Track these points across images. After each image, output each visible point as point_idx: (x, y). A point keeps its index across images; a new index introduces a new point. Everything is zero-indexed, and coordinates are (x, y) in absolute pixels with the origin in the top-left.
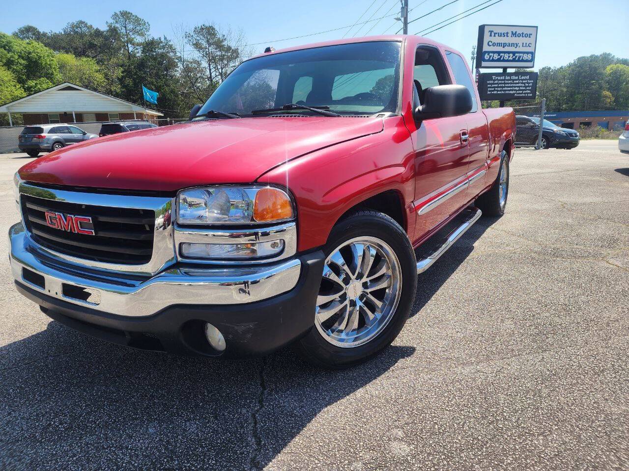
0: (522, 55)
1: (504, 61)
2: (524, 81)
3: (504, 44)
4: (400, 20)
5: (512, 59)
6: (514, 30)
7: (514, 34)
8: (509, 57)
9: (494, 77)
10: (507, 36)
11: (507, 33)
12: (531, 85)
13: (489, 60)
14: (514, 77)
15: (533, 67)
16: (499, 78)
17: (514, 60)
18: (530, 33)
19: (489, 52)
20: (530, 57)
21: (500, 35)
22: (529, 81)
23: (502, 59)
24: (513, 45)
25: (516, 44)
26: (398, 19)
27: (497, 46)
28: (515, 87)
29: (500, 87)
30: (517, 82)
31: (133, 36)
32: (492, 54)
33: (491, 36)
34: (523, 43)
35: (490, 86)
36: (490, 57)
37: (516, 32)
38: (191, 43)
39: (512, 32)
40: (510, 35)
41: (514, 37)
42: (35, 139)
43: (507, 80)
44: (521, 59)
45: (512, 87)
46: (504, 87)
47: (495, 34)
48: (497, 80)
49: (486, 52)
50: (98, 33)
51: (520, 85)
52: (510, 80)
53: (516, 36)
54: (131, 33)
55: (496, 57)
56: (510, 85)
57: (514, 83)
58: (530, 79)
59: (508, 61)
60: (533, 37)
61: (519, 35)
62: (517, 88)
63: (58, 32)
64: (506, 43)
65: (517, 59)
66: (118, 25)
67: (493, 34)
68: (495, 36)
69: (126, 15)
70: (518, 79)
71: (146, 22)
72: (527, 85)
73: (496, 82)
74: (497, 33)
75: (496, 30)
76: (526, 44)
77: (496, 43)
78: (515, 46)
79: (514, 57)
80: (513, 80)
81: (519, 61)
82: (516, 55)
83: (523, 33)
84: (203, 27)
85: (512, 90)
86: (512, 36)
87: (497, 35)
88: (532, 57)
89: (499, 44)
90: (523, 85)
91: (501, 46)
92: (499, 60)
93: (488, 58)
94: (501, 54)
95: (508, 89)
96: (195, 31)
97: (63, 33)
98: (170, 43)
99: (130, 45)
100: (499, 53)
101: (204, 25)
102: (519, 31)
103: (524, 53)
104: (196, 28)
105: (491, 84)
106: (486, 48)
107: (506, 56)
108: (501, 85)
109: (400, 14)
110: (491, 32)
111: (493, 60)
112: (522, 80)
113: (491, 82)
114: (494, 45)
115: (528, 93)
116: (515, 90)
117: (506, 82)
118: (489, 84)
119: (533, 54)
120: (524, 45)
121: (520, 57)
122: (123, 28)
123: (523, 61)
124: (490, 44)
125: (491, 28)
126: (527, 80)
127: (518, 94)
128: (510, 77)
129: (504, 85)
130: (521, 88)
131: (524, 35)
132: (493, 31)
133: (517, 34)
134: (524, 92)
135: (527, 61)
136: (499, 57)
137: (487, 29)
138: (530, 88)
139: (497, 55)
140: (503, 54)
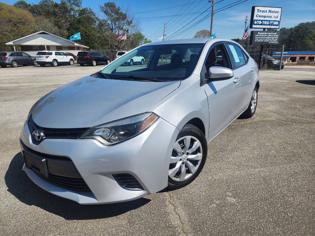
0: (273, 22)
1: (264, 25)
3: (265, 16)
8: (267, 23)
9: (259, 33)
10: (266, 12)
12: (277, 37)
13: (256, 24)
14: (269, 34)
16: (261, 34)
17: (269, 25)
19: (257, 20)
20: (277, 23)
21: (263, 12)
24: (269, 17)
25: (271, 16)
26: (210, 2)
28: (269, 38)
31: (74, 7)
33: (258, 12)
34: (274, 16)
38: (103, 11)
39: (269, 10)
40: (268, 12)
41: (270, 13)
49: (255, 20)
50: (56, 5)
51: (272, 37)
54: (72, 5)
57: (269, 36)
59: (266, 25)
61: (273, 12)
63: (36, 4)
65: (271, 24)
68: (260, 12)
72: (275, 37)
76: (276, 16)
79: (269, 23)
82: (271, 22)
97: (39, 4)
98: (92, 11)
99: (72, 12)
101: (109, 2)
104: (105, 4)
106: (255, 18)
111: (259, 24)
113: (258, 35)
114: (260, 16)
116: (269, 40)
117: (265, 36)
118: (256, 36)
119: (279, 22)
123: (274, 25)
124: (258, 16)
125: (258, 8)
126: (276, 35)
127: (270, 42)
128: (267, 34)
129: (263, 37)
130: (272, 39)
131: (275, 12)
132: (259, 10)
133: (271, 11)
134: (274, 41)
135: (276, 25)
136: (262, 23)
137: (256, 8)
138: (277, 39)
139: (261, 22)
140: (264, 22)
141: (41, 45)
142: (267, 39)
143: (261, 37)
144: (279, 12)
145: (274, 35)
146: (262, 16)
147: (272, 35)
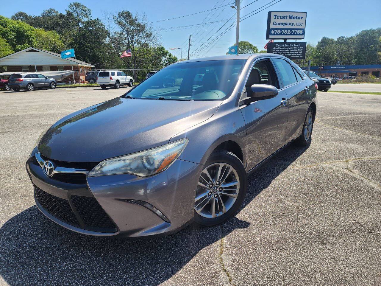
0: (296, 31)
1: (284, 34)
2: (297, 48)
3: (284, 23)
4: (235, 7)
5: (289, 33)
6: (291, 14)
7: (291, 17)
8: (288, 32)
9: (277, 45)
10: (286, 19)
11: (286, 17)
12: (302, 50)
13: (274, 34)
14: (290, 45)
15: (304, 38)
16: (281, 46)
17: (291, 34)
18: (301, 16)
19: (274, 29)
20: (301, 32)
21: (281, 18)
22: (300, 48)
23: (283, 33)
24: (290, 24)
25: (292, 23)
26: (233, 7)
27: (280, 25)
28: (291, 51)
29: (281, 52)
30: (293, 48)
31: (81, 18)
32: (276, 30)
33: (275, 18)
34: (297, 23)
35: (274, 51)
36: (275, 32)
37: (292, 16)
38: (116, 22)
39: (290, 16)
40: (288, 18)
41: (290, 19)
42: (17, 81)
43: (286, 47)
44: (295, 33)
45: (289, 51)
46: (284, 51)
47: (278, 17)
48: (279, 47)
49: (272, 29)
50: (61, 16)
51: (294, 50)
52: (288, 47)
53: (292, 19)
54: (80, 16)
55: (279, 32)
56: (288, 50)
57: (290, 49)
58: (301, 47)
59: (287, 34)
60: (304, 19)
61: (294, 18)
62: (292, 52)
63: (38, 16)
64: (285, 23)
65: (293, 33)
66: (72, 11)
67: (277, 17)
68: (278, 18)
69: (77, 5)
70: (293, 47)
71: (89, 9)
72: (299, 50)
73: (279, 48)
74: (279, 17)
75: (279, 14)
76: (299, 23)
77: (279, 23)
78: (292, 25)
79: (291, 32)
80: (290, 47)
81: (294, 34)
82: (292, 30)
83: (297, 17)
84: (123, 12)
85: (289, 54)
86: (289, 19)
87: (279, 18)
88: (303, 32)
89: (280, 24)
90: (297, 50)
91: (282, 25)
92: (281, 34)
93: (273, 33)
94: (282, 30)
95: (286, 53)
96: (118, 15)
97: (41, 16)
98: (101, 22)
99: (80, 23)
100: (281, 29)
101: (124, 11)
102: (294, 15)
103: (297, 29)
104: (119, 13)
105: (275, 50)
106: (272, 26)
107: (286, 32)
108: (282, 50)
109: (235, 4)
110: (275, 16)
111: (277, 34)
112: (296, 47)
113: (275, 48)
114: (278, 24)
115: (300, 56)
116: (291, 53)
117: (285, 48)
118: (274, 49)
119: (304, 30)
120: (298, 24)
121: (295, 32)
122: (75, 13)
123: (297, 34)
124: (275, 23)
125: (275, 14)
126: (299, 47)
127: (293, 56)
128: (288, 45)
129: (283, 50)
130: (295, 52)
131: (297, 18)
132: (277, 15)
133: (293, 17)
134: (297, 55)
135: (300, 34)
136: (281, 32)
137: (273, 14)
138: (301, 52)
139: (280, 30)
140: (283, 30)
141: (30, 65)
142: (289, 52)
143: (281, 51)
144: (303, 17)
145: (297, 47)
146: (281, 23)
147: (295, 47)
